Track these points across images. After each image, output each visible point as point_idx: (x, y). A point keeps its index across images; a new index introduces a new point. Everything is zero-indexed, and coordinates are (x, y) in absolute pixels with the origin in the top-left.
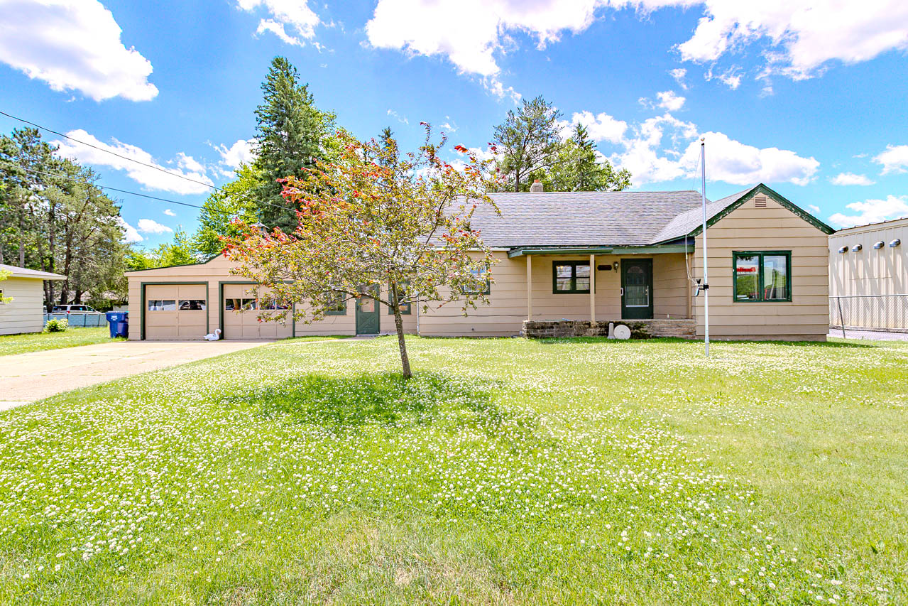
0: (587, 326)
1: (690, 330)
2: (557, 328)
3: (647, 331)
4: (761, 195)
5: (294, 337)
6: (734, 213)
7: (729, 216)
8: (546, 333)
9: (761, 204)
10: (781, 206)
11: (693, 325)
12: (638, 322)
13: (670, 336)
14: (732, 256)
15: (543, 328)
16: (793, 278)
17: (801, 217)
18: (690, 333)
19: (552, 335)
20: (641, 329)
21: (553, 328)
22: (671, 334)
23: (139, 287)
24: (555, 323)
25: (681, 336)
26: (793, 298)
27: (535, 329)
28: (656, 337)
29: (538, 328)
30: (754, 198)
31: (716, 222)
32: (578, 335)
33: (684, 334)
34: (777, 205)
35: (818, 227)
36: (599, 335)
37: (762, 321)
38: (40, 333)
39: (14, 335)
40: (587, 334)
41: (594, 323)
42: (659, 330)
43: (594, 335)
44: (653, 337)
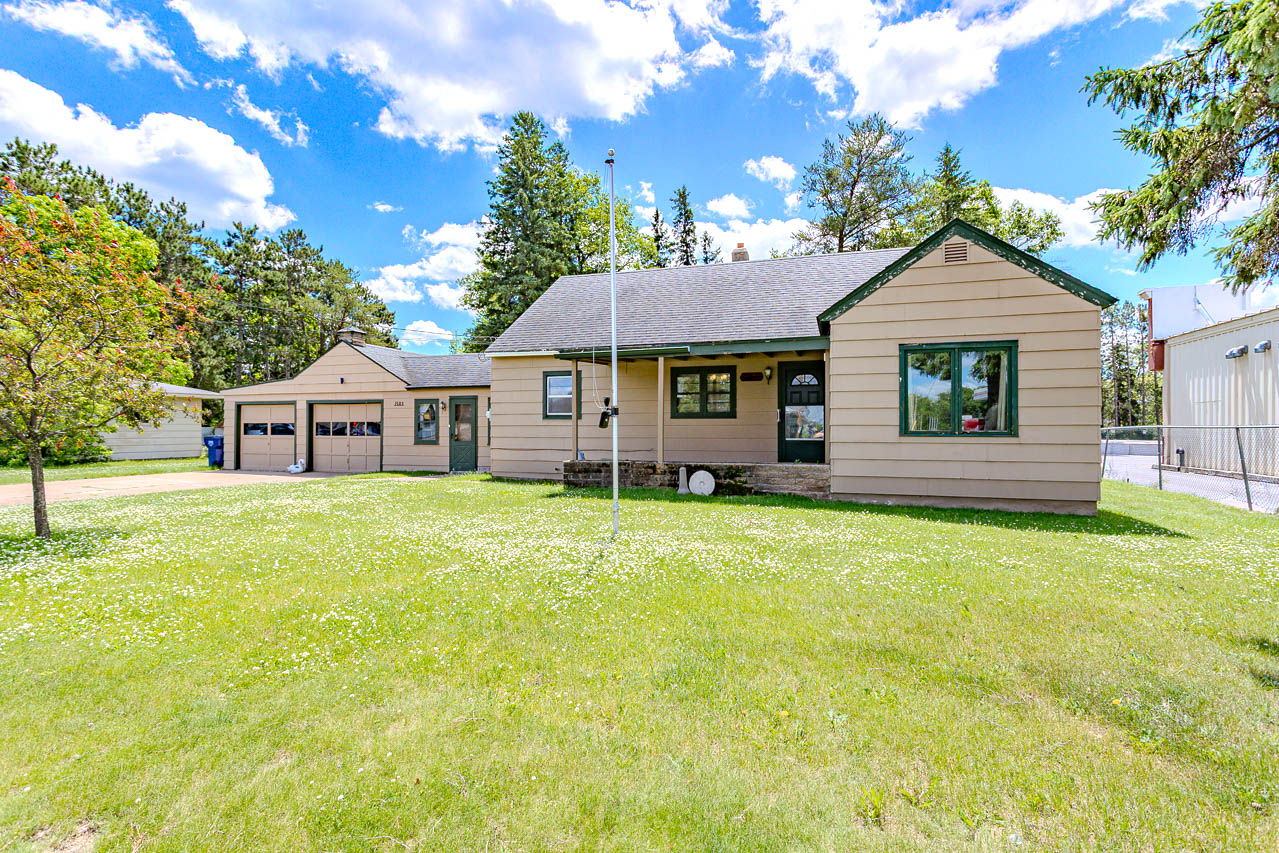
0: (651, 471)
1: (820, 484)
2: (606, 472)
3: (746, 483)
4: (956, 239)
5: (381, 471)
6: (904, 277)
7: (895, 281)
8: (591, 479)
9: (956, 256)
10: (996, 258)
11: (825, 476)
12: (732, 466)
13: (786, 492)
14: (897, 353)
15: (586, 471)
16: (1020, 393)
17: (1040, 275)
18: (820, 489)
19: (599, 483)
20: (738, 479)
21: (600, 471)
22: (787, 488)
23: (233, 407)
24: (604, 464)
25: (804, 494)
26: (1022, 431)
27: (576, 473)
28: (762, 493)
29: (580, 472)
30: (943, 246)
31: (870, 293)
32: (637, 485)
33: (809, 489)
34: (990, 256)
35: (1077, 294)
36: (669, 485)
37: (955, 472)
38: (198, 457)
39: (166, 459)
40: (650, 483)
41: (660, 465)
42: (767, 481)
43: (661, 485)
44: (756, 493)
